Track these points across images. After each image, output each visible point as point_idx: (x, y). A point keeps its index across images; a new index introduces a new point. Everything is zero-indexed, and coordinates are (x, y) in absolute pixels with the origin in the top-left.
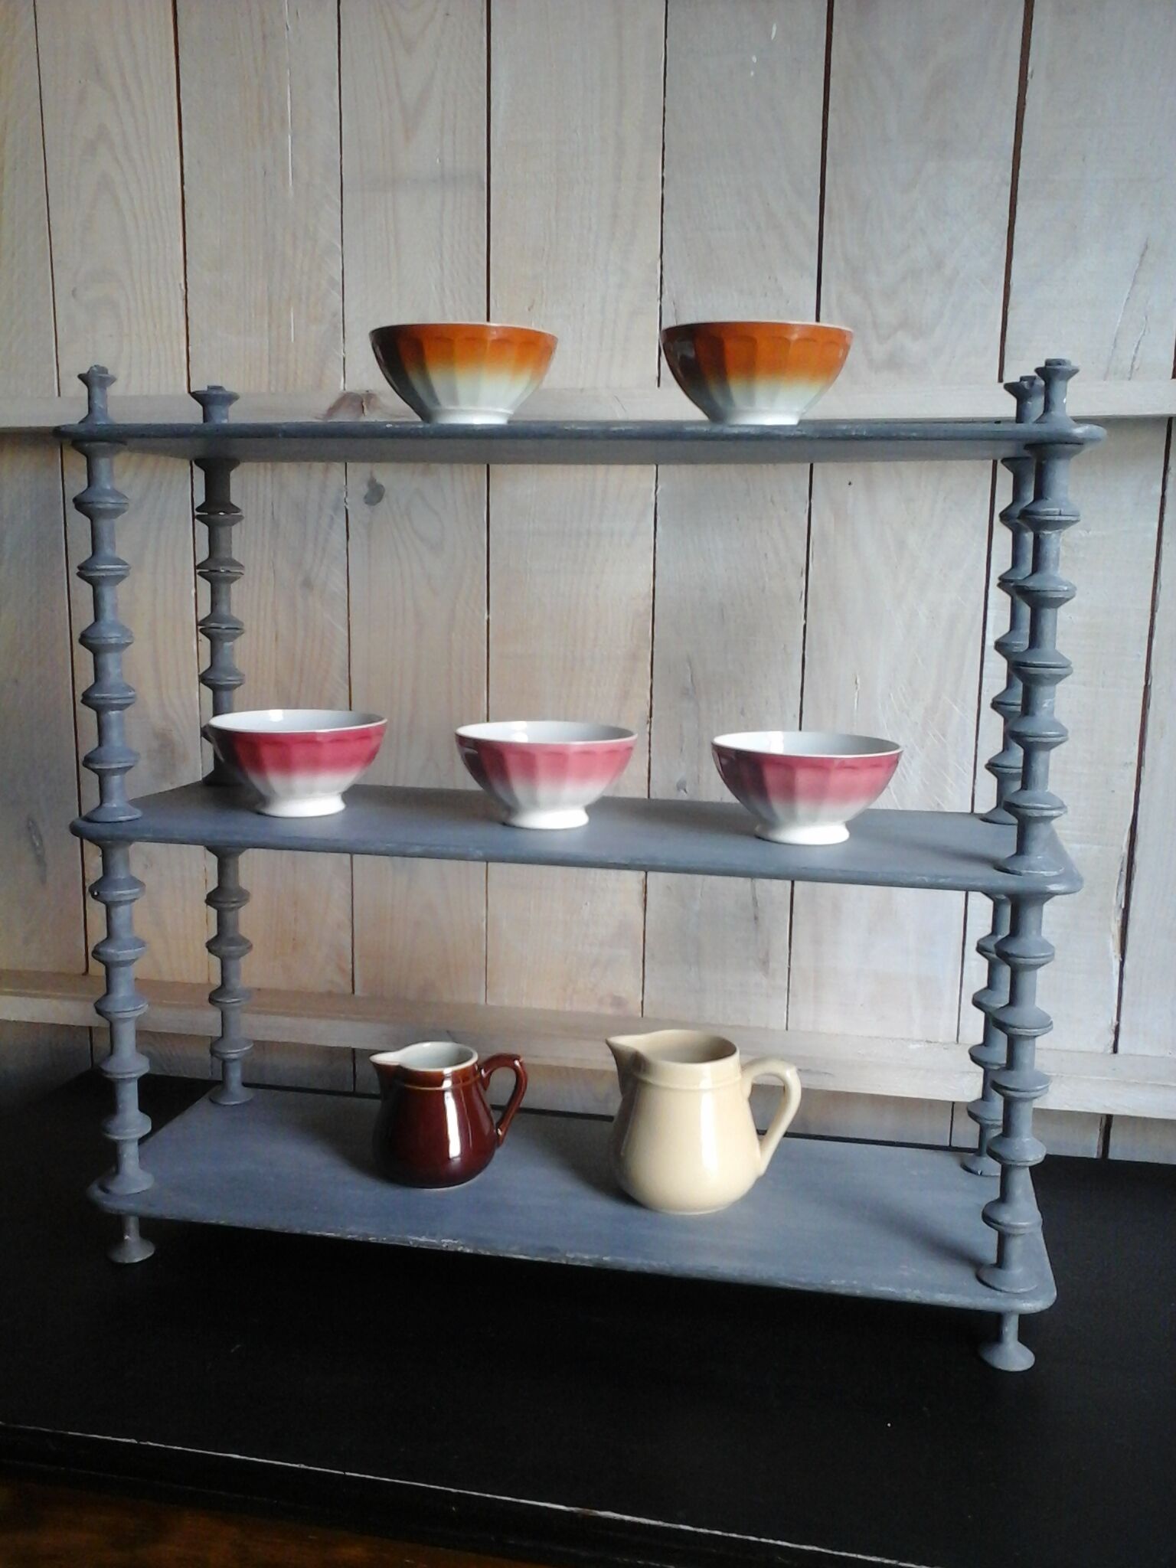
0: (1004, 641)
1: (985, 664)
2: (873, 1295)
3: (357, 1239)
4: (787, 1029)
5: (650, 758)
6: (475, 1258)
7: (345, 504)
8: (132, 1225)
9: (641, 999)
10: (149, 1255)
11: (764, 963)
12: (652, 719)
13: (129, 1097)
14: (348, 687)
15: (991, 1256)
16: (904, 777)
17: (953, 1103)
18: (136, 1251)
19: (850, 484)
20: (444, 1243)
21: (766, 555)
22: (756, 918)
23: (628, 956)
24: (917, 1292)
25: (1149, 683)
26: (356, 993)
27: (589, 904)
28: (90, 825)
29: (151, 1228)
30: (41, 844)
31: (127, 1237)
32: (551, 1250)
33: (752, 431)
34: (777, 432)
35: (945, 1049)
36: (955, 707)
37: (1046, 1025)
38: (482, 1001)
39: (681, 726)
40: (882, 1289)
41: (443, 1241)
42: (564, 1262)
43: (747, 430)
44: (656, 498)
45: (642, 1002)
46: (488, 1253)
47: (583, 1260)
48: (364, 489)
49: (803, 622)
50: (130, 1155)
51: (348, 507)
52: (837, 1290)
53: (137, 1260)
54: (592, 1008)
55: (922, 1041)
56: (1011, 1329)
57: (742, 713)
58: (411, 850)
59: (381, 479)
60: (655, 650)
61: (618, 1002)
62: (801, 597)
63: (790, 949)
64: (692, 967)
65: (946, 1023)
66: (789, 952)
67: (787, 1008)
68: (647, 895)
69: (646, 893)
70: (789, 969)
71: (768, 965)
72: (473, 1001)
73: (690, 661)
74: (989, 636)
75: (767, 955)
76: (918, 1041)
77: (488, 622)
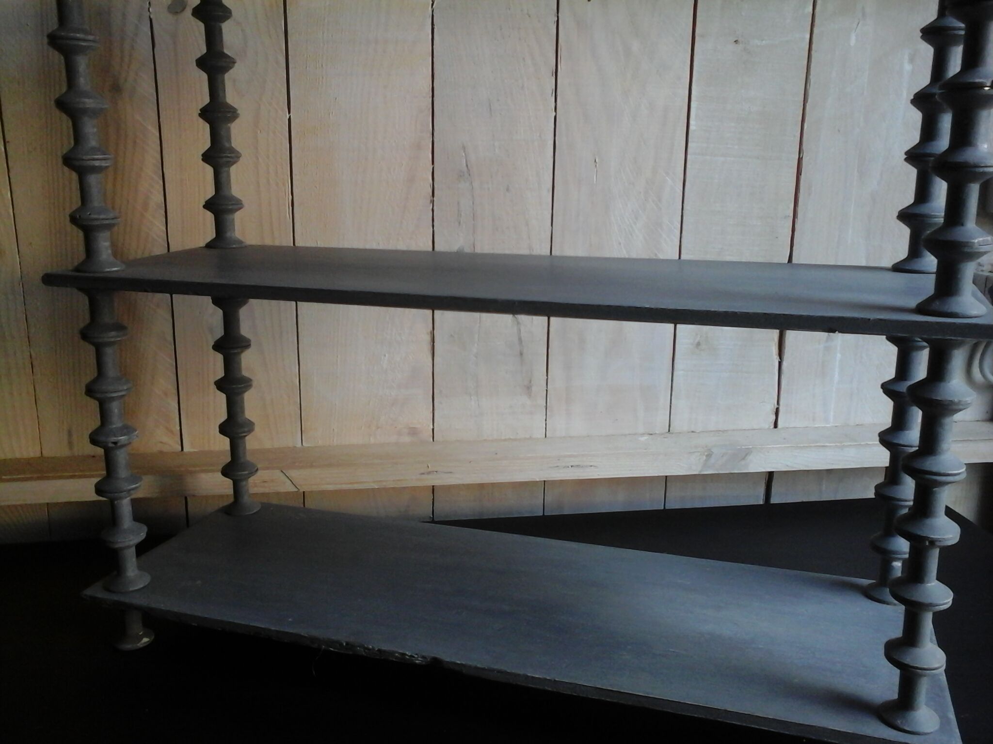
1: (689, 144)
4: (546, 436)
7: (149, 14)
9: (432, 427)
11: (529, 388)
12: (435, 199)
16: (631, 235)
17: (666, 476)
21: (524, 59)
22: (521, 354)
25: (801, 157)
26: (185, 450)
27: (387, 355)
35: (663, 437)
36: (667, 178)
38: (299, 445)
39: (458, 204)
44: (433, 11)
45: (433, 429)
49: (554, 114)
51: (151, 16)
54: (393, 439)
55: (645, 434)
57: (508, 190)
60: (435, 140)
61: (413, 431)
62: (552, 96)
63: (547, 376)
64: (472, 397)
65: (661, 419)
66: (546, 377)
67: (546, 420)
68: (435, 344)
69: (434, 342)
70: (547, 390)
71: (531, 390)
72: (291, 445)
73: (464, 148)
74: (692, 122)
75: (530, 382)
76: (643, 435)
77: (290, 119)
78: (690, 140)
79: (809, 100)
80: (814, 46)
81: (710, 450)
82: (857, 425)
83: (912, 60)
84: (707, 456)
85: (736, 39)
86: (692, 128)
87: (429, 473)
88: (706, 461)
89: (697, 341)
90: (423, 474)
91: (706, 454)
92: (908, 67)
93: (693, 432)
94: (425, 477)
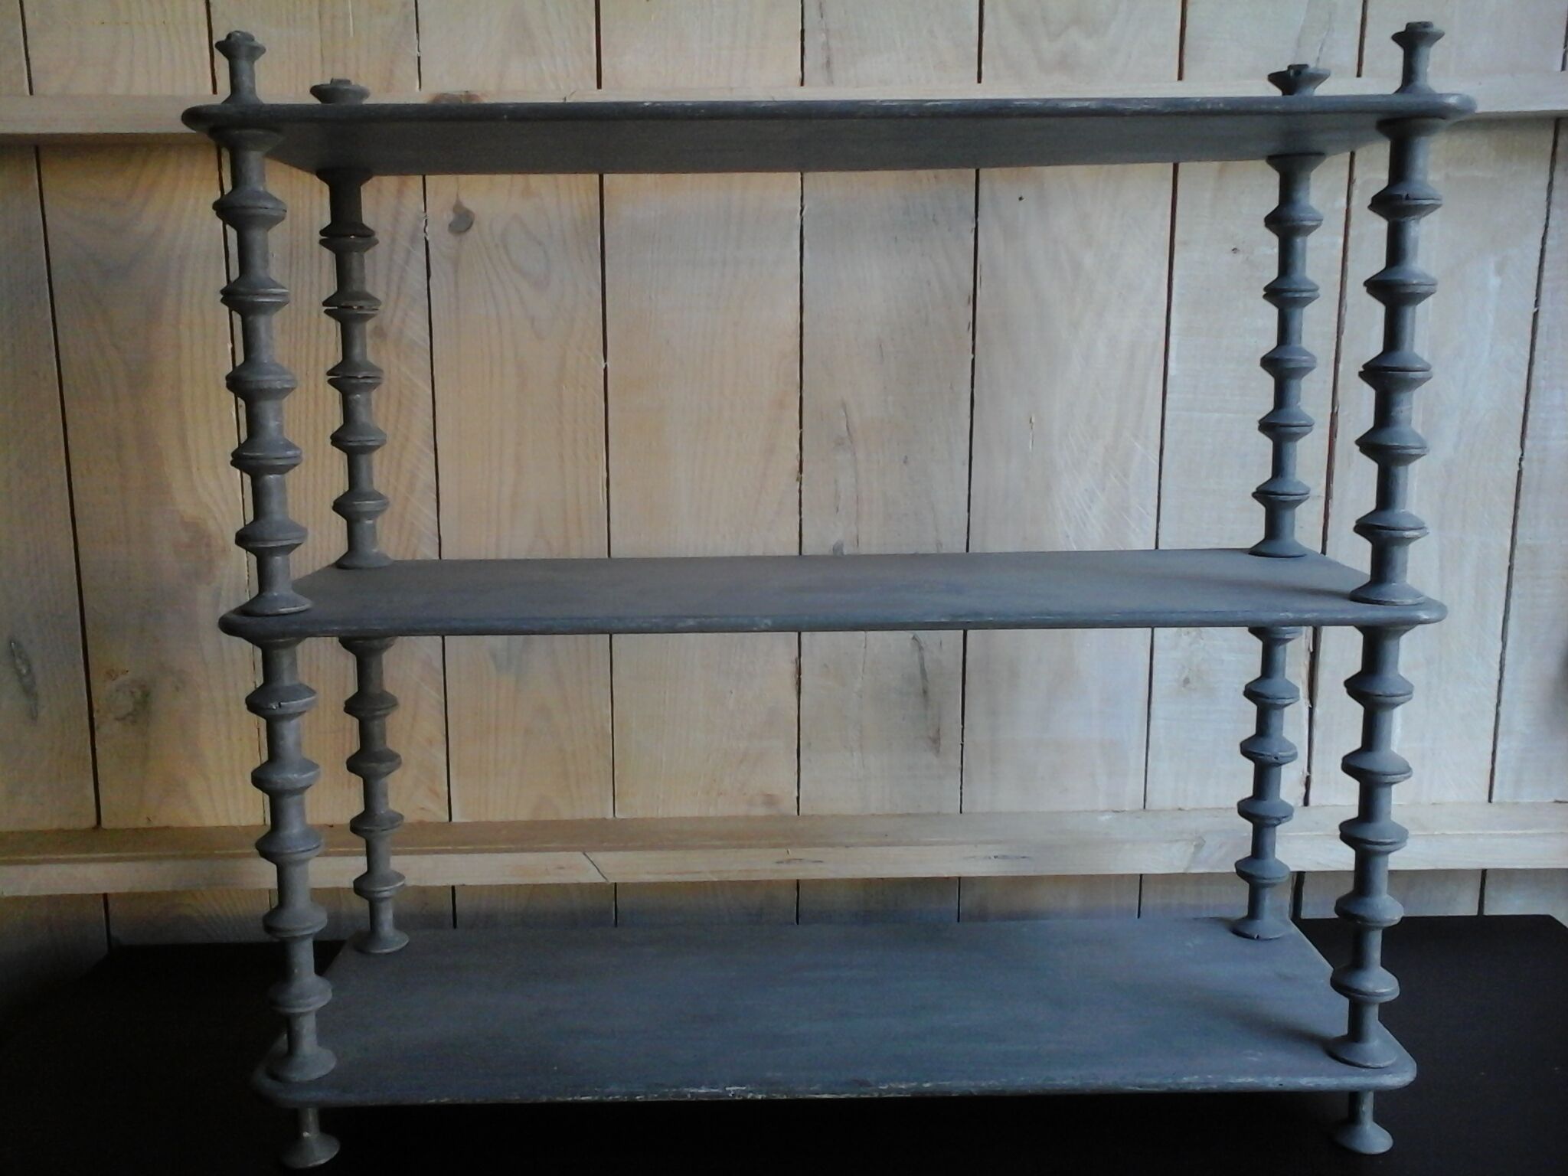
1: (1168, 396)
2: (1231, 1088)
3: (622, 1100)
4: (961, 812)
5: (801, 520)
6: (769, 1106)
7: (424, 235)
8: (311, 1117)
9: (796, 794)
10: (335, 1153)
11: (936, 741)
12: (803, 475)
13: (304, 957)
14: (433, 456)
16: (1084, 524)
17: (1141, 875)
18: (318, 1150)
19: (1021, 199)
20: (730, 1091)
21: (928, 282)
22: (925, 692)
23: (782, 748)
24: (1278, 1079)
25: (1335, 411)
26: (453, 820)
27: (734, 692)
28: (247, 620)
29: (333, 1120)
30: (29, 671)
31: (306, 1134)
32: (864, 1083)
33: (1093, 105)
34: (1120, 106)
35: (1138, 817)
36: (1136, 444)
38: (610, 816)
39: (836, 481)
40: (1240, 1080)
41: (727, 1089)
42: (876, 1095)
43: (1087, 104)
44: (802, 220)
45: (798, 798)
46: (785, 1097)
47: (900, 1091)
48: (449, 217)
49: (972, 356)
50: (307, 1030)
51: (428, 239)
52: (1191, 1088)
53: (322, 1162)
54: (741, 810)
55: (1107, 811)
56: (1367, 1107)
58: (681, 625)
59: (470, 203)
60: (804, 395)
61: (770, 800)
62: (969, 328)
63: (963, 723)
64: (855, 754)
65: (1133, 788)
66: (961, 726)
67: (961, 788)
68: (801, 676)
69: (800, 674)
70: (962, 745)
71: (940, 744)
72: (599, 816)
73: (844, 406)
74: (1171, 364)
75: (939, 730)
76: (1103, 812)
77: (605, 370)
78: (1169, 390)
79: (1346, 332)
80: (1350, 255)
81: (1200, 837)
82: (1434, 804)
84: (1196, 846)
85: (1233, 247)
86: (1171, 372)
87: (789, 861)
88: (1195, 854)
89: (1183, 677)
90: (781, 862)
91: (1194, 843)
93: (1180, 809)
94: (784, 866)
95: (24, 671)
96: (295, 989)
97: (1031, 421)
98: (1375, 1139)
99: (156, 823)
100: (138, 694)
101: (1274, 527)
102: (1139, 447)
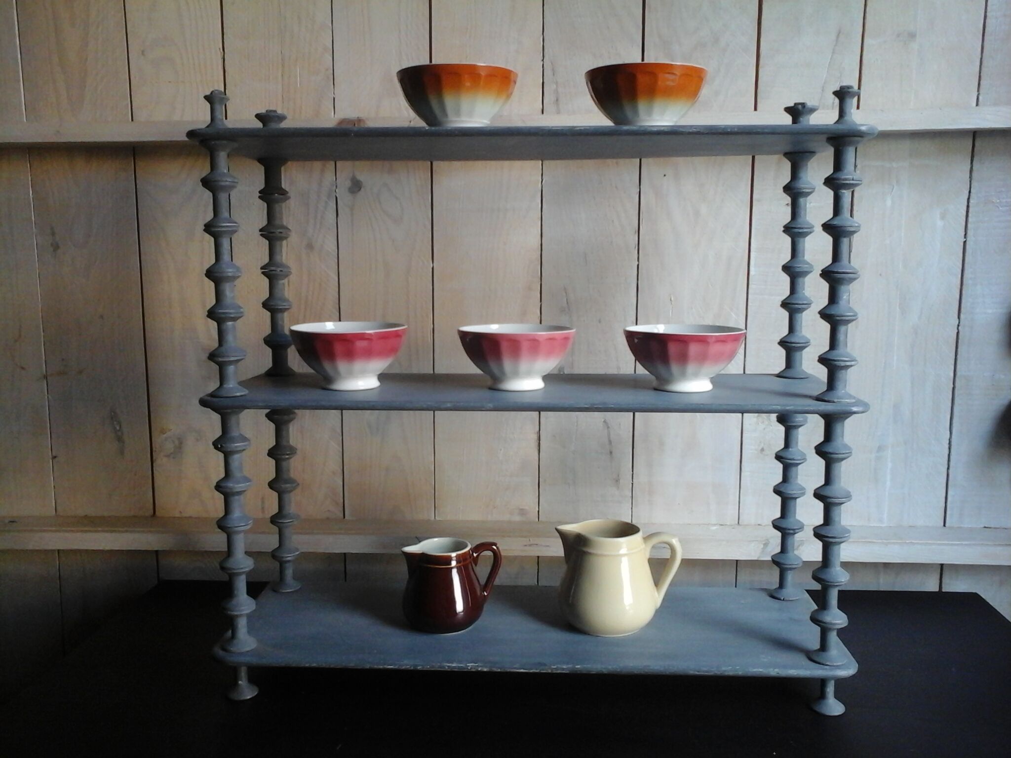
0: (789, 265)
1: (750, 286)
2: (749, 674)
3: (410, 669)
6: (491, 675)
7: (335, 193)
8: (243, 673)
9: (537, 509)
10: (256, 693)
11: (617, 481)
13: (241, 585)
15: (816, 645)
17: (739, 560)
18: (247, 692)
19: (665, 176)
20: (469, 666)
21: (613, 221)
22: (611, 453)
23: (529, 481)
24: (776, 670)
26: (346, 518)
27: (502, 449)
28: (215, 400)
29: (258, 674)
30: (121, 428)
31: (240, 682)
32: (540, 664)
33: (666, 129)
34: (681, 130)
35: (733, 528)
36: (732, 313)
37: (848, 496)
38: (432, 518)
40: (755, 670)
41: (468, 665)
42: (550, 671)
43: (662, 128)
45: (539, 512)
46: (499, 670)
47: (563, 669)
48: (348, 184)
49: (637, 263)
50: (242, 624)
51: (336, 195)
52: (726, 674)
53: (249, 697)
54: (506, 517)
55: (716, 524)
56: (830, 689)
57: (600, 322)
59: (361, 177)
60: (543, 283)
61: (522, 512)
62: (635, 247)
63: (633, 471)
64: (570, 487)
65: (732, 511)
66: (632, 473)
67: (632, 509)
68: (541, 442)
69: (539, 440)
70: (632, 484)
71: (619, 482)
72: (426, 518)
73: (565, 289)
74: (752, 268)
75: (618, 476)
76: (715, 525)
77: (433, 268)
78: (750, 283)
80: (855, 208)
81: (767, 540)
82: (910, 526)
83: (943, 217)
84: (764, 544)
85: (787, 203)
86: (752, 273)
87: (530, 545)
88: (764, 549)
89: (760, 448)
90: (526, 546)
91: (764, 542)
92: (940, 223)
93: (759, 525)
94: (527, 548)
95: (118, 428)
96: (234, 602)
97: (671, 300)
98: (834, 707)
99: (184, 515)
100: (177, 442)
101: (790, 362)
102: (733, 315)
